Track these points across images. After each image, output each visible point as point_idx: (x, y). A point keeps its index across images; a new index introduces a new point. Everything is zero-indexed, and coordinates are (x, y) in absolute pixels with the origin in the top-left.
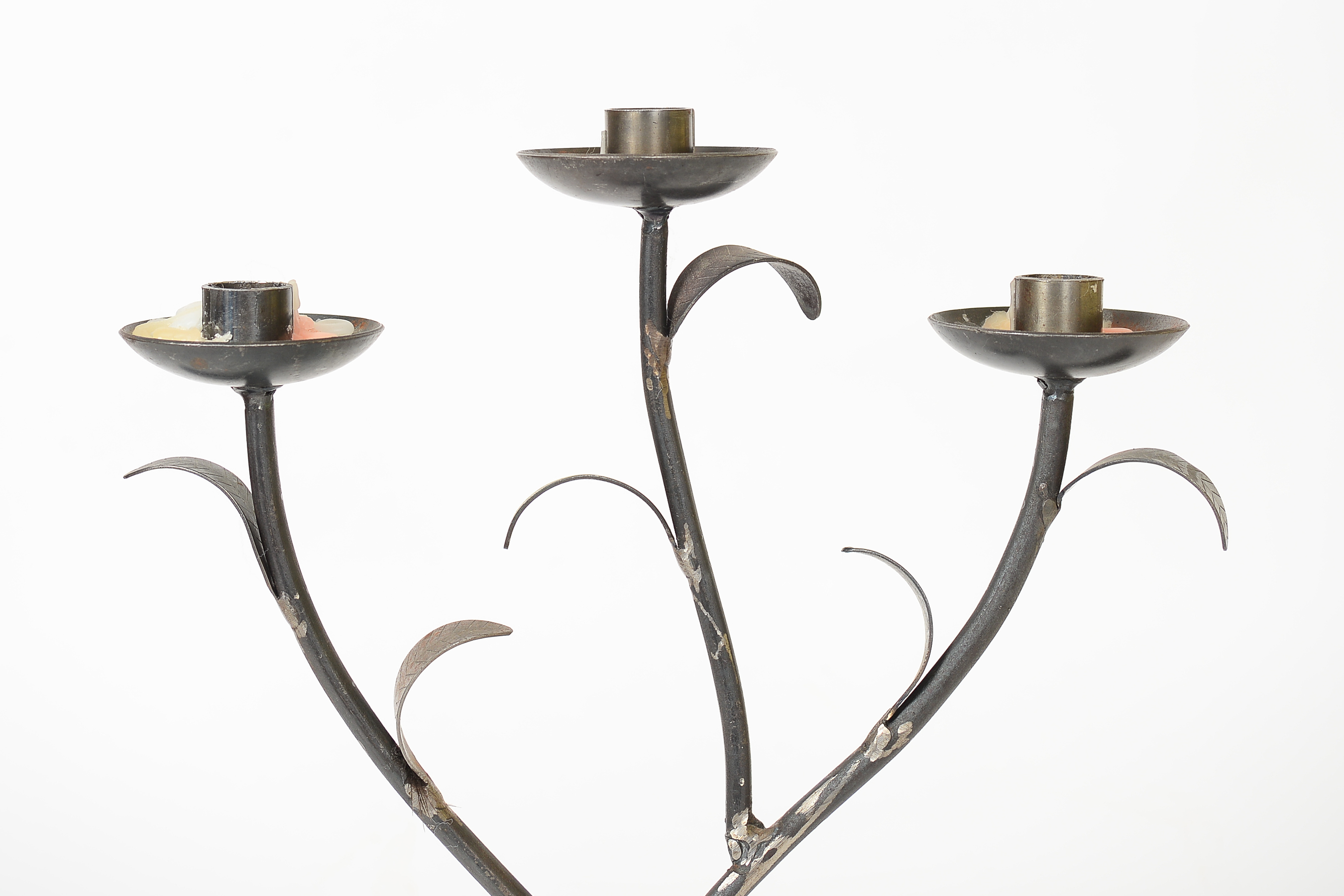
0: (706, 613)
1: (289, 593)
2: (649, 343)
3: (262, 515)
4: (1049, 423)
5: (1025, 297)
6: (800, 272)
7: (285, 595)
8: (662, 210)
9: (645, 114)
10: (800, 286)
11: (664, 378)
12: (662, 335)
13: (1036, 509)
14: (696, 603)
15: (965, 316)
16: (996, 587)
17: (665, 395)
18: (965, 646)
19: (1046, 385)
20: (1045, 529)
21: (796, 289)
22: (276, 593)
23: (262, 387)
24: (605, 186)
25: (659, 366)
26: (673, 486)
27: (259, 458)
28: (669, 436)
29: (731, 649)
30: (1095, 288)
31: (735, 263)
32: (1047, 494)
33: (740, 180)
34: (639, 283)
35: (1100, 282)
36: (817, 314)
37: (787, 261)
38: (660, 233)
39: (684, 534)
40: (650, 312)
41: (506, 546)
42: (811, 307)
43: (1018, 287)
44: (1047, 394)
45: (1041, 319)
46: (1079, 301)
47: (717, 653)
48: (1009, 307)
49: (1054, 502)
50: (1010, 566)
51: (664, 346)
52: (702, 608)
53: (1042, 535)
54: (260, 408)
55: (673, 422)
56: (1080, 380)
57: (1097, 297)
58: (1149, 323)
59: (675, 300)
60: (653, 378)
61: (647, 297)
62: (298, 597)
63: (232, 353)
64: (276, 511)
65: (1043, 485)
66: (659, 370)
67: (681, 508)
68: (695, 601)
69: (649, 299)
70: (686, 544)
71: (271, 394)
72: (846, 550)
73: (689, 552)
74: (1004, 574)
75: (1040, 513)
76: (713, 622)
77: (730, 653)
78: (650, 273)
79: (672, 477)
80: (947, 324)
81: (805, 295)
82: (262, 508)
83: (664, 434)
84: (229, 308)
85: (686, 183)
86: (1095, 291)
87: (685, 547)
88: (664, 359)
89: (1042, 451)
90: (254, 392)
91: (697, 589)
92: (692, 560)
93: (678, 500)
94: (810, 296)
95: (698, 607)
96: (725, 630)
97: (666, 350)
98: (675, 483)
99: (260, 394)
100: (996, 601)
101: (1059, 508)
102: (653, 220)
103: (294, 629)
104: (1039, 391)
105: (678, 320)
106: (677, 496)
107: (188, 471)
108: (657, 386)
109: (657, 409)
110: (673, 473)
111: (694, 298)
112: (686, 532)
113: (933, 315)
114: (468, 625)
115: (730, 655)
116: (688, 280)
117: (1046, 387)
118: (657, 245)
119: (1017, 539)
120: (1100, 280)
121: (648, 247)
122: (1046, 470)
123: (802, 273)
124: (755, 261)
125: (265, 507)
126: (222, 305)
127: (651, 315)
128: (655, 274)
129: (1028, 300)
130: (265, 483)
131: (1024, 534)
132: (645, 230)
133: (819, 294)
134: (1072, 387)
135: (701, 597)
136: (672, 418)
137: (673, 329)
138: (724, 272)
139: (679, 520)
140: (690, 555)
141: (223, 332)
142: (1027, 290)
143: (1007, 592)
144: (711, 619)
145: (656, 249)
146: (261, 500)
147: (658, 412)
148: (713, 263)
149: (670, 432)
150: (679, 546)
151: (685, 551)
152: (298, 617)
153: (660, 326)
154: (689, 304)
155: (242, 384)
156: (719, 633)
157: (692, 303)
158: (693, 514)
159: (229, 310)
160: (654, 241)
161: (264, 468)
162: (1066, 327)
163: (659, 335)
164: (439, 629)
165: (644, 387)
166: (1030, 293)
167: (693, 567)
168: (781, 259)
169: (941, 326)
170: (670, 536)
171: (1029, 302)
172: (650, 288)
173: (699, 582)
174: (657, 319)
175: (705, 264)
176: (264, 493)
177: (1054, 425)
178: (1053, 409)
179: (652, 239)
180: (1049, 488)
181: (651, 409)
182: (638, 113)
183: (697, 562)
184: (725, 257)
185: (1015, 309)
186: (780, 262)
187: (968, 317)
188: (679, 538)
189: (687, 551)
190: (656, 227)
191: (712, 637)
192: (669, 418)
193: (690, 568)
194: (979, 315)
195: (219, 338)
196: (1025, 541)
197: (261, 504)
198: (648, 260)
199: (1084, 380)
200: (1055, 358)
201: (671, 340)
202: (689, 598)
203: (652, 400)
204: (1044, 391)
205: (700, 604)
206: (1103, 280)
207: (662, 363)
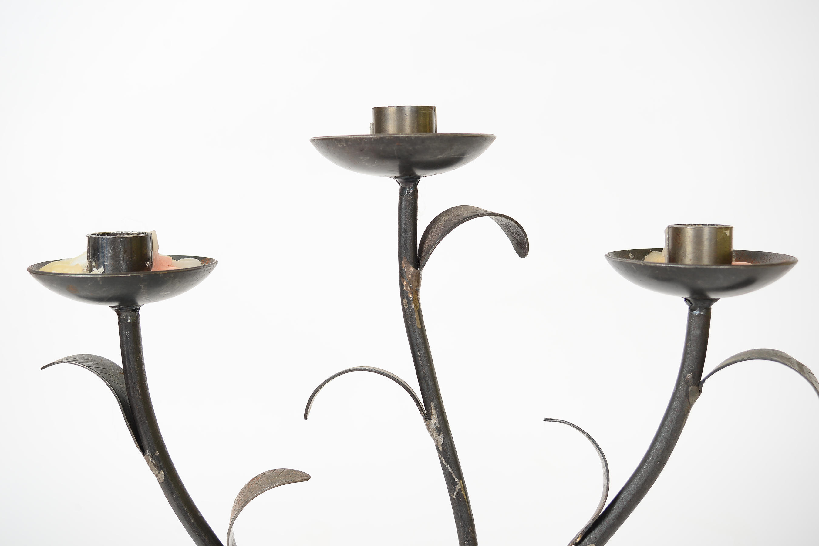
0: (447, 466)
1: (151, 452)
2: (404, 274)
3: (131, 396)
4: (693, 330)
5: (676, 240)
6: (513, 223)
7: (149, 452)
8: (412, 178)
9: (400, 109)
10: (514, 234)
11: (416, 299)
12: (414, 268)
13: (684, 393)
14: (440, 458)
15: (630, 255)
16: (655, 448)
17: (416, 311)
18: (633, 490)
19: (691, 303)
20: (690, 406)
21: (511, 237)
22: (143, 451)
23: (127, 306)
24: (368, 159)
25: (412, 291)
26: (423, 376)
27: (128, 357)
28: (419, 340)
29: (465, 491)
30: (728, 232)
31: (466, 216)
32: (692, 382)
33: (468, 155)
34: (397, 232)
35: (730, 229)
36: (526, 254)
37: (504, 215)
38: (412, 195)
39: (431, 410)
40: (405, 252)
41: (306, 417)
42: (522, 249)
43: (671, 232)
44: (692, 310)
45: (688, 256)
46: (716, 242)
47: (455, 494)
48: (663, 249)
49: (697, 388)
50: (665, 433)
51: (416, 276)
52: (444, 462)
53: (688, 411)
54: (129, 321)
55: (422, 331)
56: (716, 300)
57: (729, 240)
58: (763, 259)
59: (424, 244)
60: (408, 299)
61: (403, 241)
62: (157, 453)
63: (93, 281)
64: (141, 393)
65: (689, 376)
66: (412, 293)
67: (428, 391)
68: (439, 457)
69: (404, 242)
70: (432, 417)
71: (136, 311)
72: (547, 420)
73: (435, 422)
74: (660, 439)
75: (687, 396)
76: (452, 472)
77: (464, 493)
78: (405, 224)
79: (422, 369)
80: (619, 259)
81: (517, 240)
82: (131, 391)
83: (416, 339)
84: (102, 250)
85: (428, 157)
86: (728, 234)
87: (432, 418)
88: (416, 285)
89: (688, 350)
90: (123, 309)
91: (441, 449)
92: (437, 428)
93: (426, 386)
94: (521, 241)
95: (441, 461)
96: (461, 477)
97: (417, 279)
98: (424, 373)
99: (126, 311)
100: (655, 459)
101: (700, 392)
102: (406, 186)
103: (156, 476)
104: (686, 308)
105: (425, 258)
106: (426, 382)
107: (79, 366)
108: (411, 304)
109: (411, 321)
110: (422, 367)
111: (436, 242)
112: (432, 408)
113: (608, 254)
114: (279, 473)
115: (464, 495)
116: (433, 229)
117: (691, 305)
118: (410, 204)
119: (670, 414)
120: (731, 227)
121: (403, 206)
122: (691, 365)
123: (514, 224)
124: (480, 215)
125: (133, 391)
126: (97, 248)
127: (406, 254)
128: (408, 224)
129: (678, 242)
130: (133, 374)
131: (675, 411)
132: (402, 194)
133: (527, 239)
134: (711, 305)
135: (443, 454)
136: (421, 327)
137: (422, 264)
138: (458, 223)
139: (427, 400)
140: (435, 425)
141: (98, 267)
142: (678, 235)
143: (663, 452)
144: (450, 470)
145: (409, 206)
146: (130, 386)
147: (412, 323)
148: (451, 217)
149: (420, 337)
150: (427, 417)
151: (432, 421)
152: (158, 468)
153: (413, 262)
154: (432, 246)
155: (116, 304)
156: (457, 480)
157: (435, 245)
158: (437, 395)
159: (102, 251)
160: (407, 201)
161: (131, 363)
162: (706, 261)
163: (412, 268)
164: (260, 475)
165: (402, 305)
166: (680, 236)
167: (437, 433)
168: (499, 214)
169: (615, 261)
170: (421, 410)
171: (679, 243)
172: (405, 234)
173: (442, 443)
174: (410, 257)
175: (445, 218)
176: (132, 381)
177: (697, 332)
178: (696, 321)
179: (406, 200)
180: (693, 377)
181: (406, 321)
182: (395, 109)
183: (440, 429)
184: (459, 213)
185: (668, 248)
186: (498, 216)
187: (633, 255)
188: (428, 412)
189: (433, 422)
190: (409, 191)
191: (451, 483)
192: (420, 327)
193: (435, 433)
194: (641, 254)
195: (96, 271)
196: (676, 415)
197: (130, 389)
198: (403, 214)
199: (719, 300)
200: (700, 284)
201: (421, 272)
202: (435, 455)
203: (407, 315)
204: (690, 308)
205: (443, 459)
206: (733, 227)
207: (415, 288)
